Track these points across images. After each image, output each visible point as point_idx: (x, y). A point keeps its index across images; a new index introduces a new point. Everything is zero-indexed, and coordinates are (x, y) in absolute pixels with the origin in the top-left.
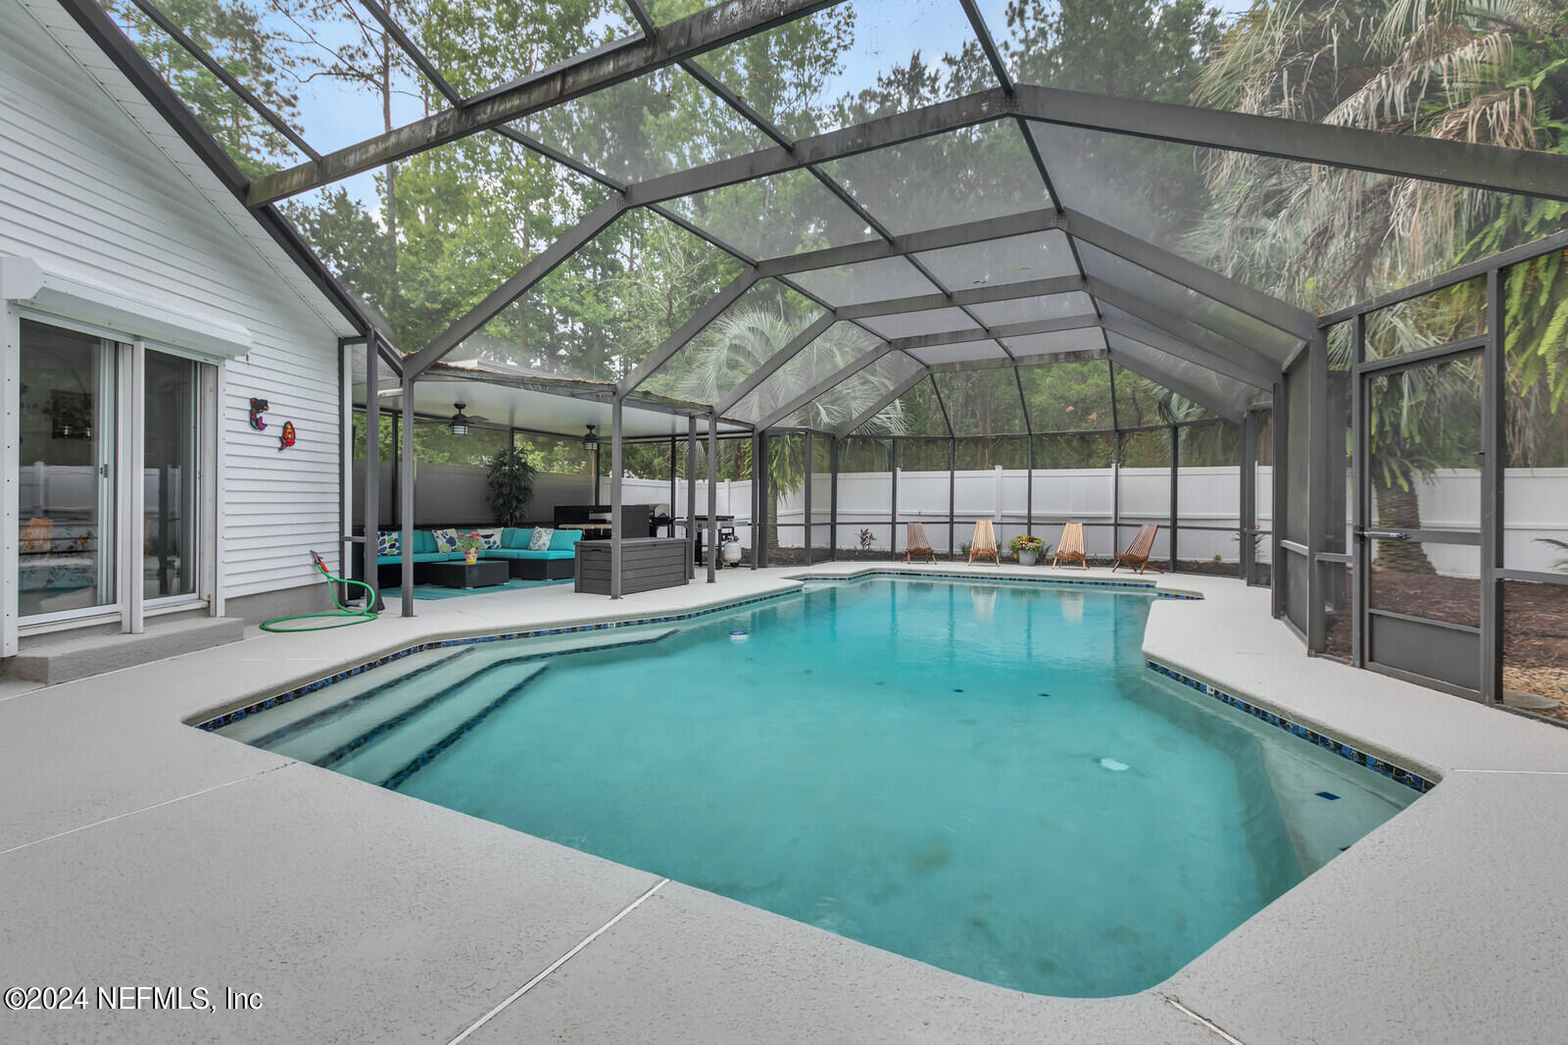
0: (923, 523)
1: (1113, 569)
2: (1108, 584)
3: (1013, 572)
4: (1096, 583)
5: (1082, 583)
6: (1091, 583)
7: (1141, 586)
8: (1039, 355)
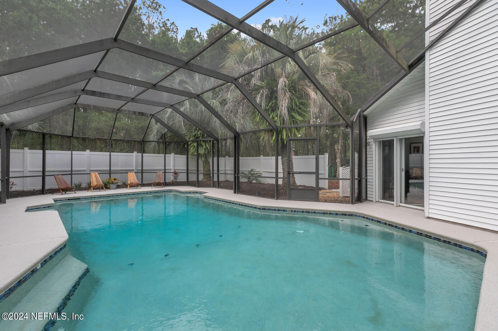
0: (62, 175)
1: (151, 187)
2: (159, 192)
3: (125, 192)
4: (156, 192)
5: (151, 193)
6: (154, 192)
7: (169, 191)
8: (129, 111)
